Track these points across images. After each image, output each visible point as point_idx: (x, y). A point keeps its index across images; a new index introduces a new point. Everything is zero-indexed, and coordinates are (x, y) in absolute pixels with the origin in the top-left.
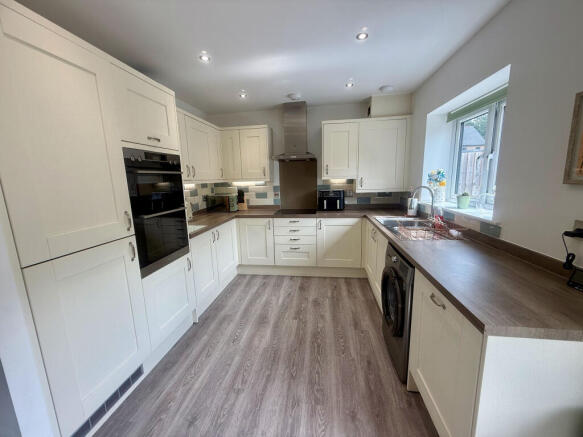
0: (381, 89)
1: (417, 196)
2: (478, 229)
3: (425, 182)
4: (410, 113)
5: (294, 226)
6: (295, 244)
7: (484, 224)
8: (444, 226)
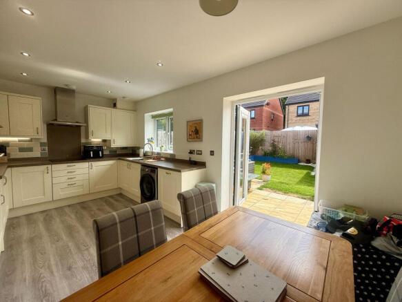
0: (124, 97)
1: (143, 148)
2: (169, 157)
3: (146, 141)
4: (135, 111)
5: (70, 169)
6: (72, 181)
7: (171, 155)
8: (158, 157)
